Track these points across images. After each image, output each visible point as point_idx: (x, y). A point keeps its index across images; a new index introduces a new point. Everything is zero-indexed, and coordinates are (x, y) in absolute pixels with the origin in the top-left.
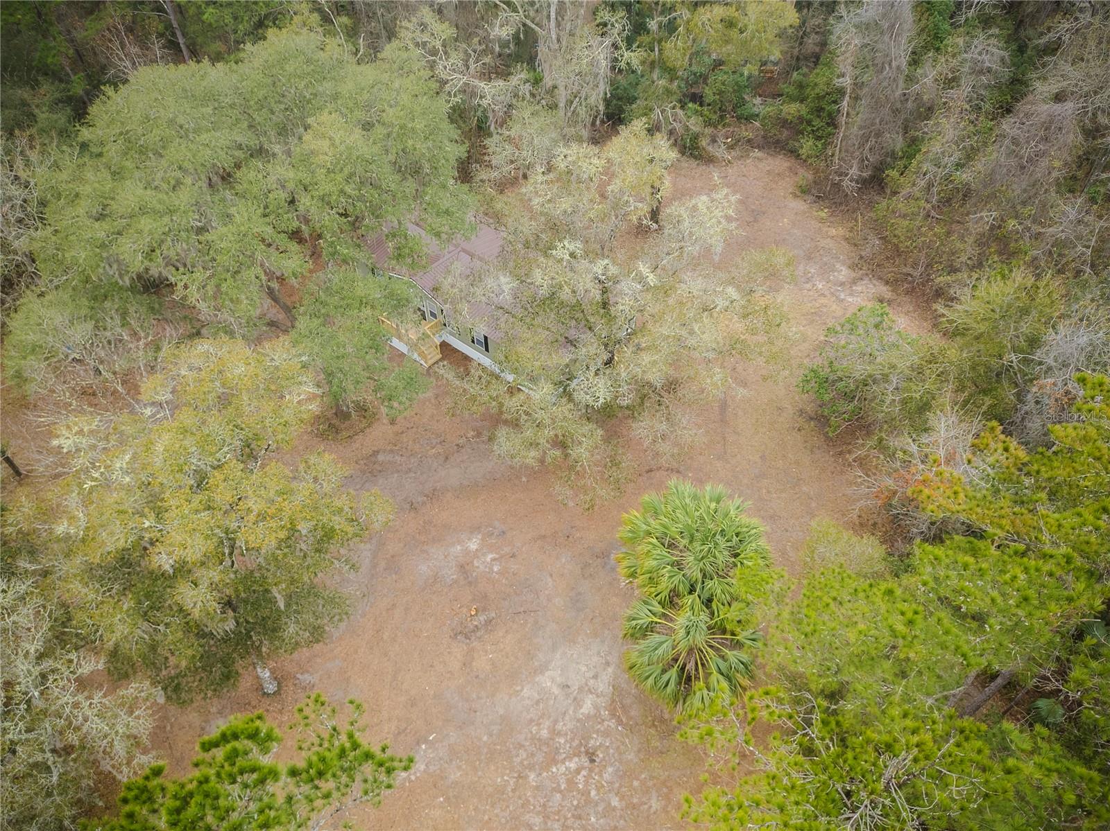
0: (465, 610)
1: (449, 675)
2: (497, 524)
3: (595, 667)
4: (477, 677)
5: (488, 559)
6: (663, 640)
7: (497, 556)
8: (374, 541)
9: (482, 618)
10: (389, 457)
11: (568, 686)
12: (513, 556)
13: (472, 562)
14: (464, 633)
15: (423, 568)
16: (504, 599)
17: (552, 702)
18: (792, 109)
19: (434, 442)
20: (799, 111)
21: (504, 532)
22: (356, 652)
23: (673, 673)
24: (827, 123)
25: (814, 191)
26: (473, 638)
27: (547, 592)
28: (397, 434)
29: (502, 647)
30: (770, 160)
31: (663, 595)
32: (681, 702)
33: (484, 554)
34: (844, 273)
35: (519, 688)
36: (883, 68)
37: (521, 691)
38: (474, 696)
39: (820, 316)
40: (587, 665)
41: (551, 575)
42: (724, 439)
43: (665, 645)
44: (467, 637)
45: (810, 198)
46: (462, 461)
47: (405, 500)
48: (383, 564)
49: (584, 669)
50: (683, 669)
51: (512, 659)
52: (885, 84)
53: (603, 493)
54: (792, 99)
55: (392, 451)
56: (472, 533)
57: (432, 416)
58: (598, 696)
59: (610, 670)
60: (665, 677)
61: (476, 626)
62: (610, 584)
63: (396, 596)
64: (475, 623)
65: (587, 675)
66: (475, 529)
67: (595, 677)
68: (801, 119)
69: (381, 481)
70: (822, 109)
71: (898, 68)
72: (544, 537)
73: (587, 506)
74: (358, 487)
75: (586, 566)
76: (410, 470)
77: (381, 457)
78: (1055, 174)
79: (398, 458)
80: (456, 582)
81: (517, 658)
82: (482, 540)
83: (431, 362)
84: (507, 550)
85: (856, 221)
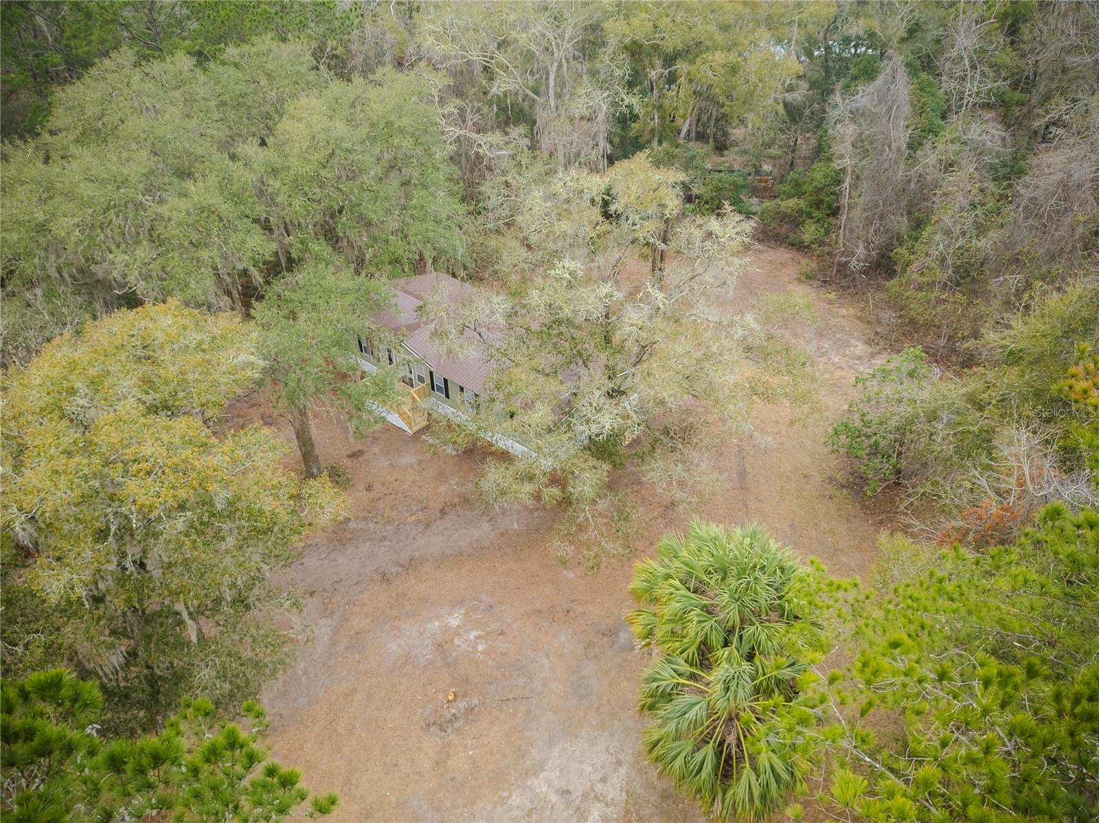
0: (440, 696)
1: (417, 777)
2: (483, 597)
3: (603, 767)
4: (453, 779)
5: (472, 637)
6: (694, 701)
7: (483, 634)
8: (336, 616)
9: (462, 705)
10: (362, 525)
11: (569, 792)
12: (502, 633)
13: (452, 640)
14: (439, 724)
15: (393, 647)
16: (490, 683)
17: (549, 813)
18: (789, 204)
19: (414, 508)
20: (798, 205)
21: (491, 607)
22: (302, 747)
23: (709, 750)
24: (828, 215)
25: (818, 276)
26: (449, 730)
27: (542, 676)
28: (373, 500)
29: (486, 740)
30: (771, 252)
31: (690, 651)
32: (720, 795)
33: (468, 631)
34: (860, 348)
35: (506, 794)
36: (882, 151)
37: (508, 798)
38: (448, 805)
39: (840, 387)
40: (593, 765)
41: (548, 656)
42: (746, 506)
43: (697, 707)
44: (442, 729)
45: (816, 283)
46: (446, 529)
47: (376, 571)
48: (344, 642)
49: (589, 769)
50: (721, 744)
51: (499, 756)
52: (886, 165)
53: (609, 546)
54: (790, 196)
55: (365, 518)
56: (453, 606)
57: (414, 482)
58: (607, 805)
59: (622, 771)
60: (699, 757)
61: (454, 715)
62: (620, 666)
63: (358, 679)
64: (453, 711)
65: (593, 777)
66: (458, 602)
67: (604, 780)
68: (800, 212)
69: (350, 550)
70: (822, 201)
71: (899, 150)
72: (539, 612)
73: (590, 564)
74: (323, 556)
75: (589, 646)
76: (384, 538)
77: (352, 525)
78: (1080, 230)
79: (372, 526)
80: (431, 662)
81: (504, 755)
82: (465, 615)
83: (415, 429)
84: (494, 626)
85: (867, 302)
